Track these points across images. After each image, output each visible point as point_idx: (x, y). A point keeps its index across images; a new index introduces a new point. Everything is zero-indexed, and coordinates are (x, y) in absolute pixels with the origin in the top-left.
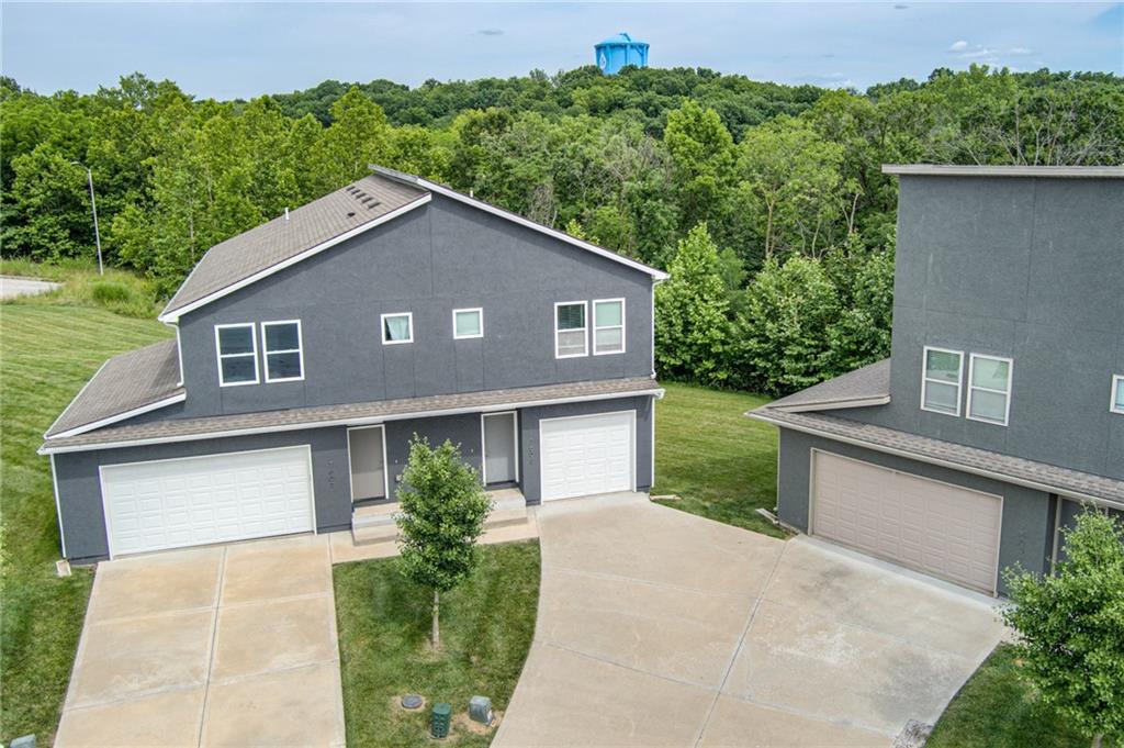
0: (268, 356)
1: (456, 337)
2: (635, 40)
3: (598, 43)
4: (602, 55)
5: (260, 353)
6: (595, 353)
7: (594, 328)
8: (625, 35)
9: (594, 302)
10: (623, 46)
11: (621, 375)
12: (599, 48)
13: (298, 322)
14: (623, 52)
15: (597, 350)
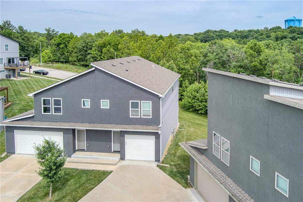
0: (54, 107)
1: (101, 108)
2: (297, 18)
3: (286, 19)
4: (287, 23)
5: (52, 106)
6: (142, 117)
7: (142, 109)
8: (294, 17)
9: (142, 102)
10: (293, 20)
11: (150, 124)
12: (286, 21)
13: (61, 99)
14: (293, 22)
15: (143, 116)
